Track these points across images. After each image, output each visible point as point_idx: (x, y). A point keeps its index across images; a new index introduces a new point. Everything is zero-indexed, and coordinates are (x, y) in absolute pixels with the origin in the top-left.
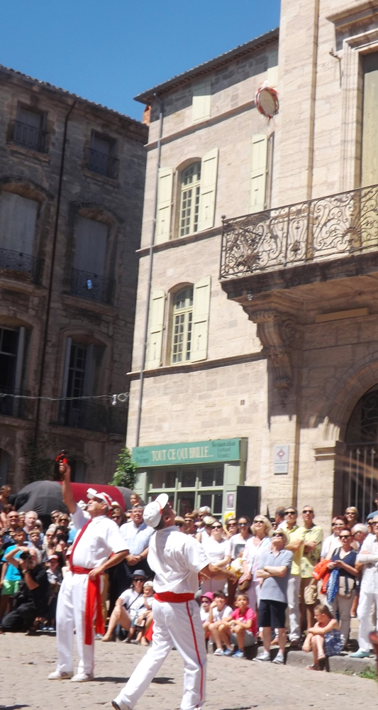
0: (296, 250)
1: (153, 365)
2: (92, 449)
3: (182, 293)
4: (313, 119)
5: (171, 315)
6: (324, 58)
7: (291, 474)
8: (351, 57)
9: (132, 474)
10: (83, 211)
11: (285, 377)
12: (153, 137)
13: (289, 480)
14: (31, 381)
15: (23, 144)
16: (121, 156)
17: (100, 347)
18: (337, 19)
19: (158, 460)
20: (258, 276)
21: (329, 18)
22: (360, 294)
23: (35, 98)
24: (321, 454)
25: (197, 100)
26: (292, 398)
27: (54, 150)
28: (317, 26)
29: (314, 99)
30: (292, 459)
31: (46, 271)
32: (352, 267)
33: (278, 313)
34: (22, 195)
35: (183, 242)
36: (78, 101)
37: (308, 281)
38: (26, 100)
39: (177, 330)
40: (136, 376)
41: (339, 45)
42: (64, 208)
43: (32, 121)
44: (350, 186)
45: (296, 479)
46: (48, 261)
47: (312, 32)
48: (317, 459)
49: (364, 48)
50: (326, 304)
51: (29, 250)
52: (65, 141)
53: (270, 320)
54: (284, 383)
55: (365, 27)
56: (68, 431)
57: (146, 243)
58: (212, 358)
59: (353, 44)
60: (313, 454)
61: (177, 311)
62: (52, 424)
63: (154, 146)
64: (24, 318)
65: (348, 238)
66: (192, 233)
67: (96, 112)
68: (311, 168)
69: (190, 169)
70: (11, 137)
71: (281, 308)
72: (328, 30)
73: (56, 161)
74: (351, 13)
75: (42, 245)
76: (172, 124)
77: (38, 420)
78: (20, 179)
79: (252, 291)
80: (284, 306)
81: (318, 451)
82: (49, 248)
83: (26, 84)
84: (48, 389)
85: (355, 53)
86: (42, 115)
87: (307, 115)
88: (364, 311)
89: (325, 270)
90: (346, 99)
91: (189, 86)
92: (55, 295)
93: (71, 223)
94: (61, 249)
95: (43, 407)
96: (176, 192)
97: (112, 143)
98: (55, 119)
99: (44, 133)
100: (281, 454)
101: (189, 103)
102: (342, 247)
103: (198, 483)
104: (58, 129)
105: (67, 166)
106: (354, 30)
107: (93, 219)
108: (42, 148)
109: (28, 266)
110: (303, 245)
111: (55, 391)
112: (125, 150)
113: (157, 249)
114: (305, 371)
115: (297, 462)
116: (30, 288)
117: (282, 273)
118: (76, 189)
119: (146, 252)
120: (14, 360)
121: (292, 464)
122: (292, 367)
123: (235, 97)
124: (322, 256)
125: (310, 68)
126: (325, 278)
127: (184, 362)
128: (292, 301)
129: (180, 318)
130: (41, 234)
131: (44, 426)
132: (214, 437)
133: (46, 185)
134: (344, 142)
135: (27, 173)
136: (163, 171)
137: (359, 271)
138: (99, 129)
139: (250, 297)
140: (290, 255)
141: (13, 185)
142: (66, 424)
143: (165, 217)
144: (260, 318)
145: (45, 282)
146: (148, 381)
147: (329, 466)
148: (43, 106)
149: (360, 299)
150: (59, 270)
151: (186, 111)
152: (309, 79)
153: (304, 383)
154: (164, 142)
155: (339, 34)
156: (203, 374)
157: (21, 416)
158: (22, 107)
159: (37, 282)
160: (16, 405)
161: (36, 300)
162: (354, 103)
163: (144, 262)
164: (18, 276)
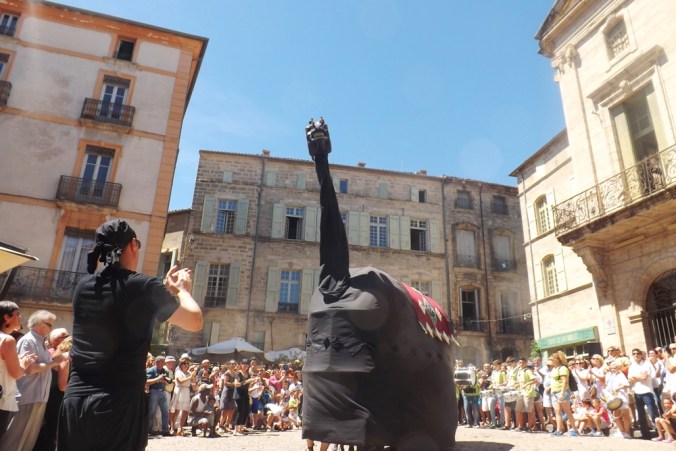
0: (593, 212)
1: (541, 297)
2: (519, 344)
3: (549, 260)
4: (590, 147)
5: (545, 271)
6: (590, 116)
7: (617, 333)
8: (605, 112)
9: (540, 353)
10: (495, 232)
11: (603, 281)
12: (521, 191)
13: (617, 336)
14: (484, 314)
15: (462, 208)
16: (508, 204)
17: (515, 294)
18: (592, 96)
19: (552, 344)
20: (576, 231)
21: (588, 97)
22: (637, 228)
23: (464, 187)
24: (633, 320)
25: (538, 168)
26: (610, 292)
27: (477, 207)
28: (583, 104)
29: (589, 138)
30: (616, 325)
31: (482, 262)
32: (627, 213)
33: (592, 248)
34: (466, 230)
35: (545, 235)
36: (483, 184)
37: (604, 227)
38: (460, 188)
39: (549, 279)
40: (533, 304)
41: (597, 108)
42: (486, 232)
43: (465, 197)
44: (618, 171)
45: (621, 336)
46: (482, 258)
47: (580, 107)
48: (632, 323)
49: (611, 105)
50: (618, 238)
51: (473, 254)
52: (481, 202)
53: (588, 252)
54: (603, 284)
55: (608, 95)
56: (506, 336)
57: (526, 239)
58: (570, 289)
59: (604, 105)
60: (629, 320)
61: (548, 269)
62: (497, 333)
63: (522, 194)
64: (477, 285)
65: (623, 197)
66: (548, 230)
67: (493, 186)
68: (595, 172)
69: (541, 201)
70: (456, 205)
71: (593, 245)
72: (589, 104)
73: (478, 212)
74: (599, 91)
75: (479, 251)
76: (528, 182)
77: (490, 332)
78: (463, 223)
79: (574, 239)
80: (595, 244)
81: (631, 318)
82: (482, 251)
83: (459, 181)
84: (493, 317)
85: (606, 109)
86: (469, 193)
87: (587, 147)
88: (642, 237)
89: (612, 219)
90: (606, 132)
91: (533, 163)
92: (488, 272)
93: (490, 239)
94: (488, 251)
95: (492, 326)
96: (537, 213)
97: (503, 199)
98: (475, 194)
99: (471, 200)
100: (609, 323)
101: (534, 171)
102: (619, 204)
103: (575, 353)
104: (477, 198)
105: (484, 213)
106: (602, 98)
107: (501, 235)
108: (471, 207)
109: (474, 261)
110: (597, 209)
111: (496, 317)
112: (510, 201)
113: (532, 242)
114: (614, 276)
115: (620, 326)
116: (475, 271)
117: (588, 226)
118: (490, 223)
119: (527, 244)
120: (474, 305)
121: (617, 328)
122: (606, 276)
123: (556, 162)
124: (609, 211)
125: (583, 124)
126: (613, 223)
127: (556, 293)
128: (598, 240)
129: (551, 272)
130: (478, 247)
131: (493, 335)
132: (579, 329)
133: (475, 223)
134: (610, 154)
135: (466, 220)
136: (528, 205)
137: (632, 215)
138: (496, 194)
139: (574, 242)
140: (591, 216)
141: (460, 226)
142: (505, 332)
143: (533, 226)
144: (582, 253)
145: (483, 267)
146: (540, 306)
147: (640, 326)
148: (468, 190)
149: (638, 231)
150: (488, 261)
151: (534, 175)
152: (584, 129)
153: (615, 283)
154: (526, 191)
155: (595, 103)
156: (567, 297)
157: (482, 331)
158: (459, 192)
159: (479, 268)
160: (478, 325)
161: (480, 276)
162: (611, 133)
163: (527, 249)
164: (470, 266)
